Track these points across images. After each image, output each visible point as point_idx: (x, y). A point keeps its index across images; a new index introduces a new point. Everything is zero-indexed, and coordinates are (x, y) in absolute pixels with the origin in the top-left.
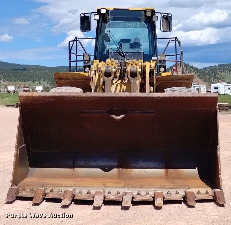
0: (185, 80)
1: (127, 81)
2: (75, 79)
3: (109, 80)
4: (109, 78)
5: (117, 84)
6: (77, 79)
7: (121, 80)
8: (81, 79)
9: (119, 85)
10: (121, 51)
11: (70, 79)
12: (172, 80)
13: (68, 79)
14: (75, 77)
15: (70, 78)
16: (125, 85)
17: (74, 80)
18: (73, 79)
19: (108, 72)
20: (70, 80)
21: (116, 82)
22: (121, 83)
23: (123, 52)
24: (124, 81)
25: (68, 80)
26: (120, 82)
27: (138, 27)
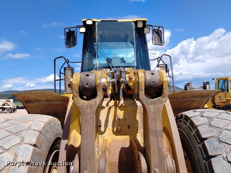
0: (202, 98)
1: (123, 101)
2: (49, 101)
3: (91, 106)
4: (92, 102)
5: (110, 108)
6: (51, 101)
7: (114, 100)
8: (58, 101)
9: (113, 110)
10: (111, 66)
11: (40, 101)
12: (183, 98)
13: (38, 101)
14: (48, 97)
15: (41, 99)
16: (121, 108)
17: (46, 103)
18: (46, 101)
19: (87, 86)
20: (41, 103)
21: (107, 105)
22: (116, 105)
23: (114, 66)
24: (118, 102)
25: (39, 103)
26: (113, 104)
27: (124, 48)
